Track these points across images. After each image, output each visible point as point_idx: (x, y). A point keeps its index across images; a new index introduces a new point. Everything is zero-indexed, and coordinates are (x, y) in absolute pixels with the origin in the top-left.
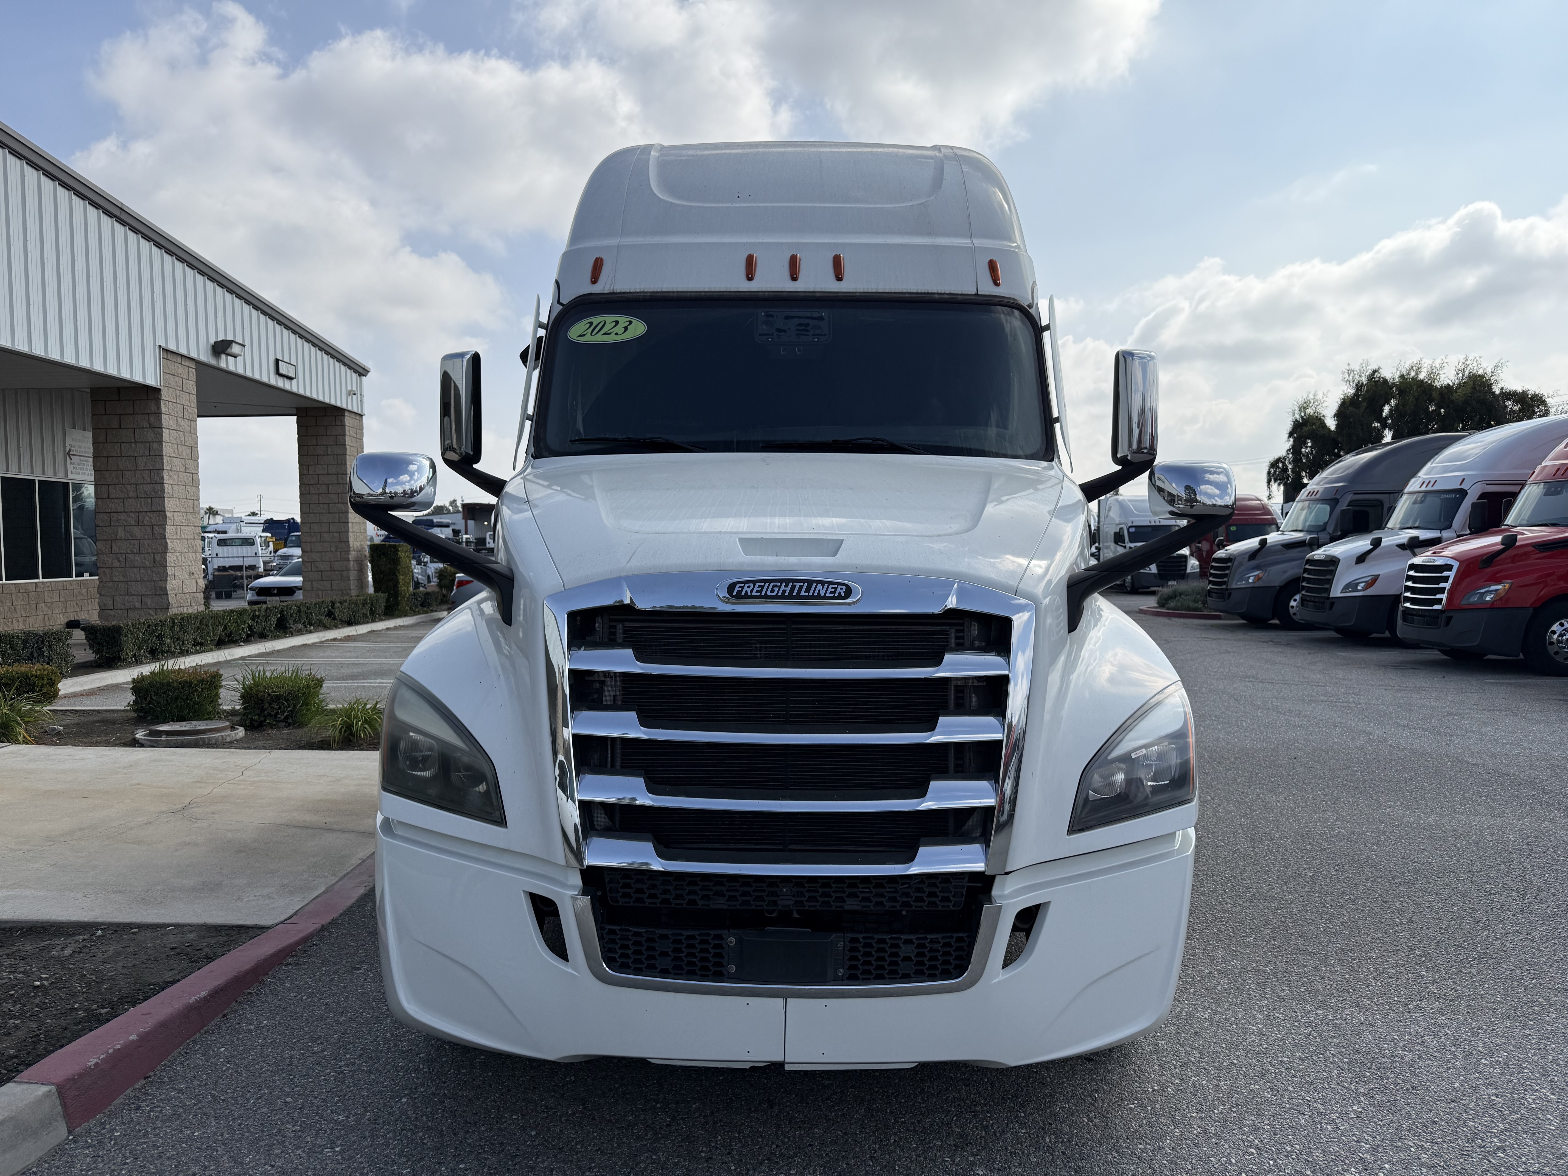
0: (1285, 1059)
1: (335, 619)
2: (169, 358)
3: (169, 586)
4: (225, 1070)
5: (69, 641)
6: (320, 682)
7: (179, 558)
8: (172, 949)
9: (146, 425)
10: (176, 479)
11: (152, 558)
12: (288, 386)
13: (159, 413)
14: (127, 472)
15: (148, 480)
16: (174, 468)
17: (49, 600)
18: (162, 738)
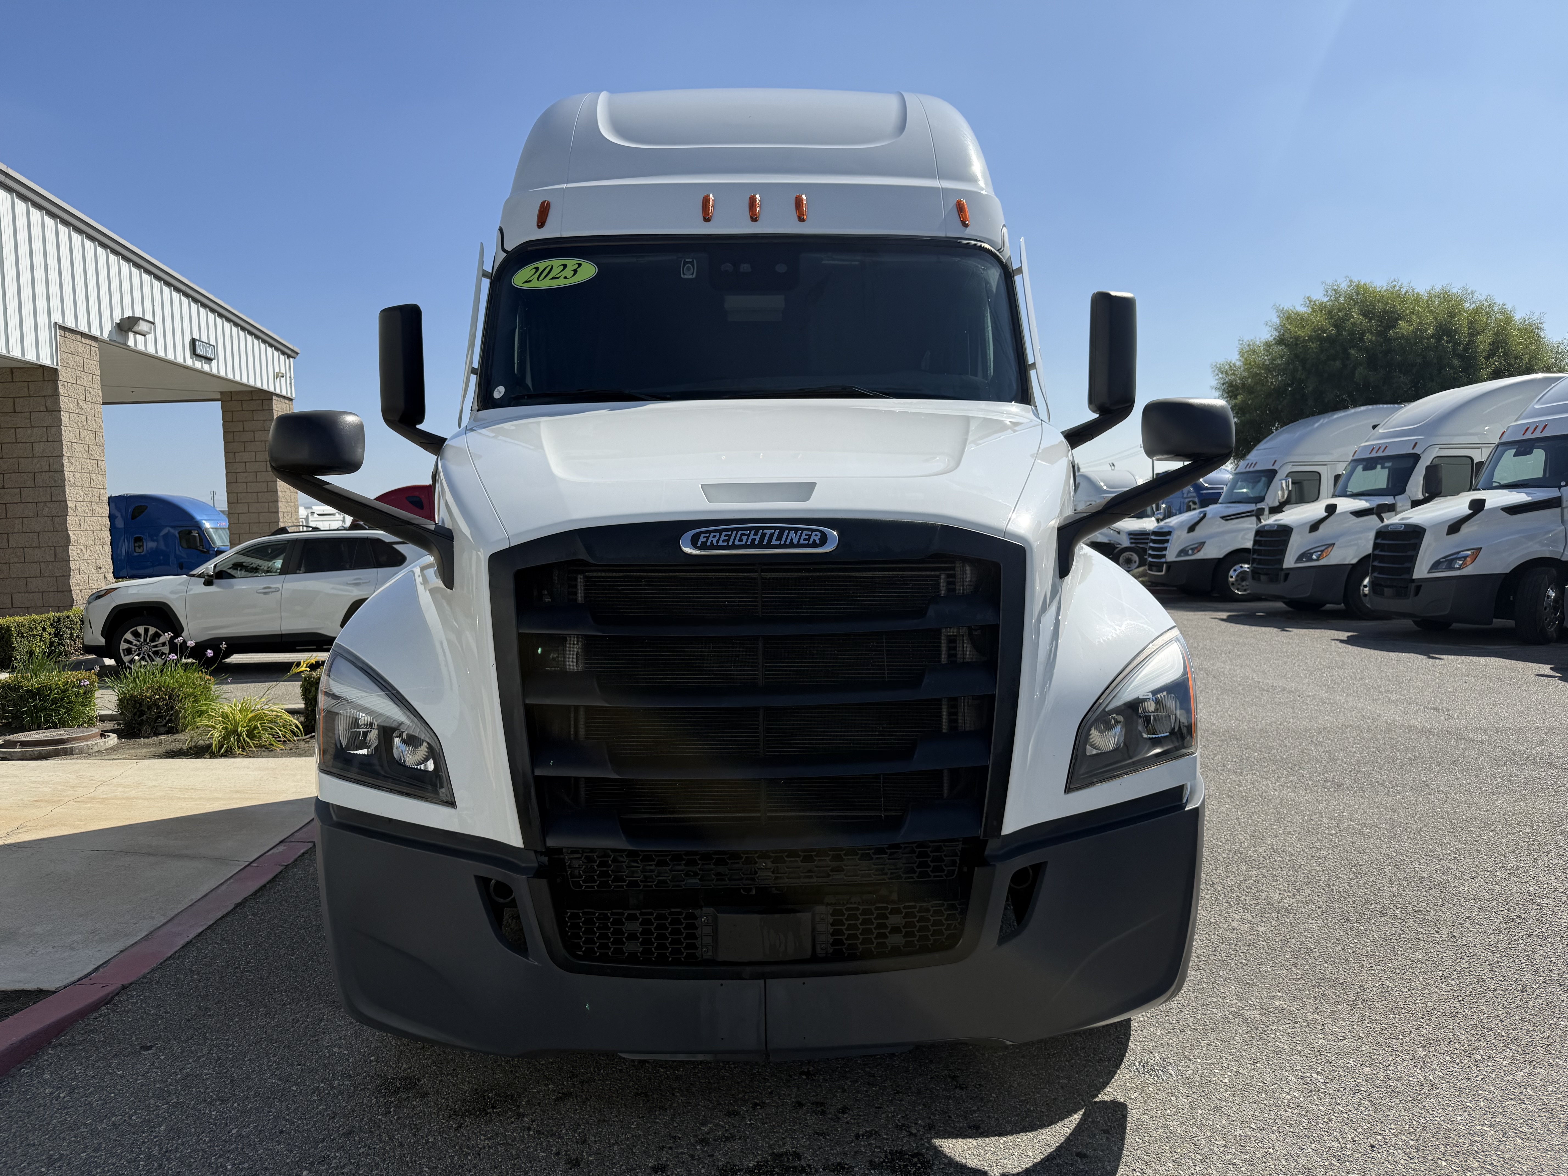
2: (66, 335)
3: (72, 582)
7: (84, 550)
9: (43, 408)
10: (79, 467)
11: (52, 552)
12: (206, 368)
13: (56, 394)
14: (23, 460)
15: (46, 468)
16: (76, 455)
18: (16, 750)
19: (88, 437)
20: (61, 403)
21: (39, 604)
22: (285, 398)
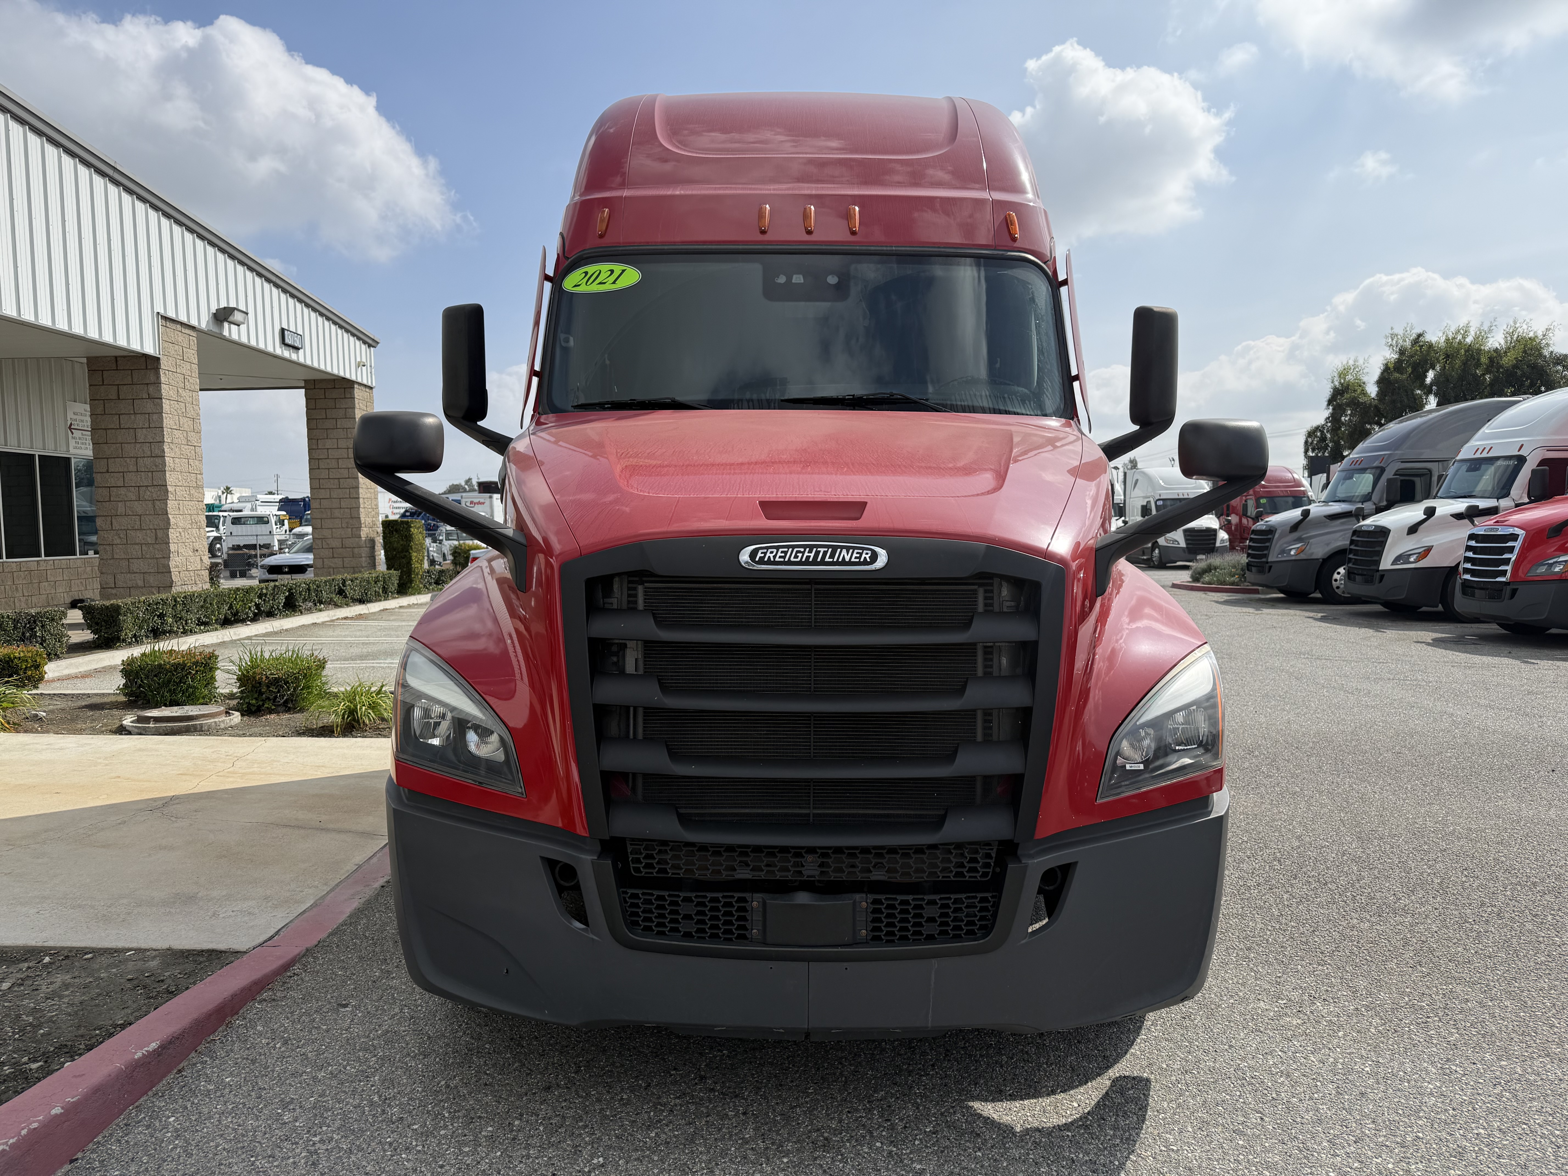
1: (346, 597)
2: (168, 325)
3: (172, 564)
5: (65, 621)
6: (322, 664)
7: (183, 533)
8: (130, 980)
9: (145, 396)
10: (178, 453)
11: (153, 535)
12: (294, 357)
13: (158, 383)
14: (126, 445)
15: (149, 453)
16: (175, 441)
17: (52, 579)
18: (151, 725)
19: (187, 424)
20: (163, 391)
21: (140, 583)
22: (365, 386)
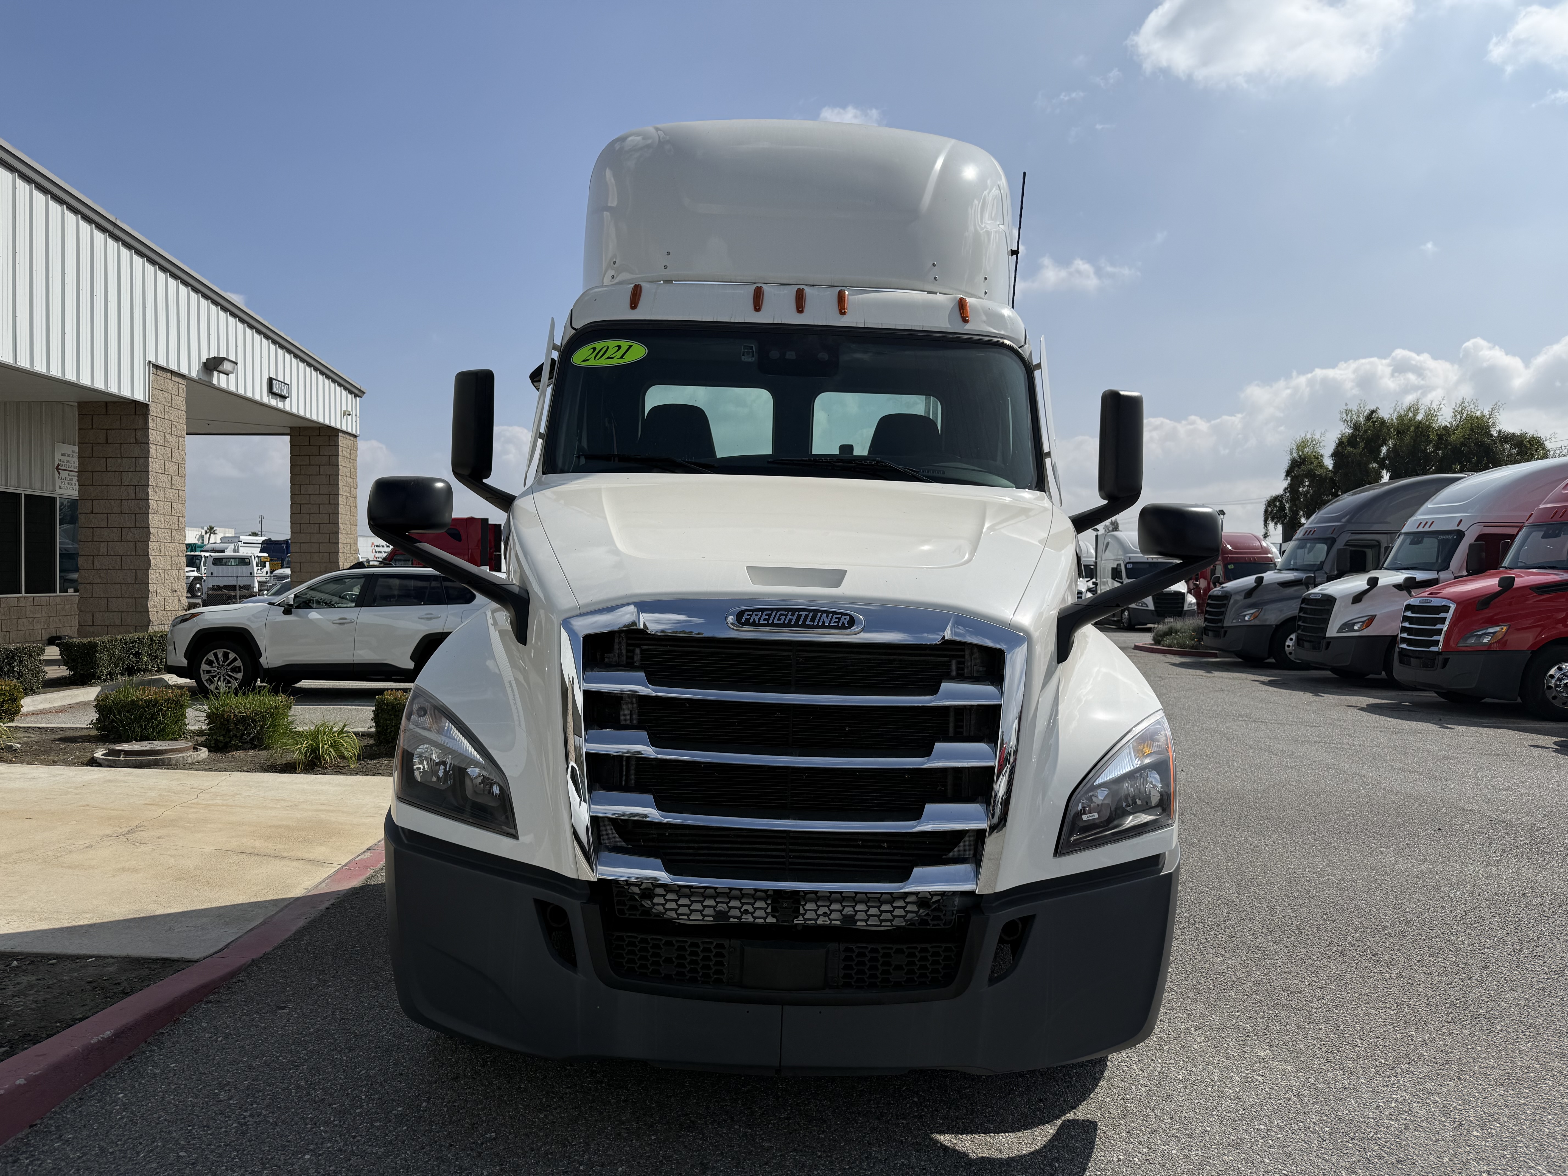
0: (1263, 1127)
2: (158, 373)
3: (150, 604)
4: (120, 1119)
5: (42, 657)
6: (289, 704)
7: (162, 574)
8: (89, 982)
9: (133, 440)
10: (162, 496)
11: (134, 575)
12: (280, 405)
13: (146, 428)
14: (111, 487)
15: (133, 496)
16: (160, 484)
17: (31, 616)
18: (121, 758)
19: (172, 468)
20: (150, 436)
21: (118, 622)
22: (350, 434)
